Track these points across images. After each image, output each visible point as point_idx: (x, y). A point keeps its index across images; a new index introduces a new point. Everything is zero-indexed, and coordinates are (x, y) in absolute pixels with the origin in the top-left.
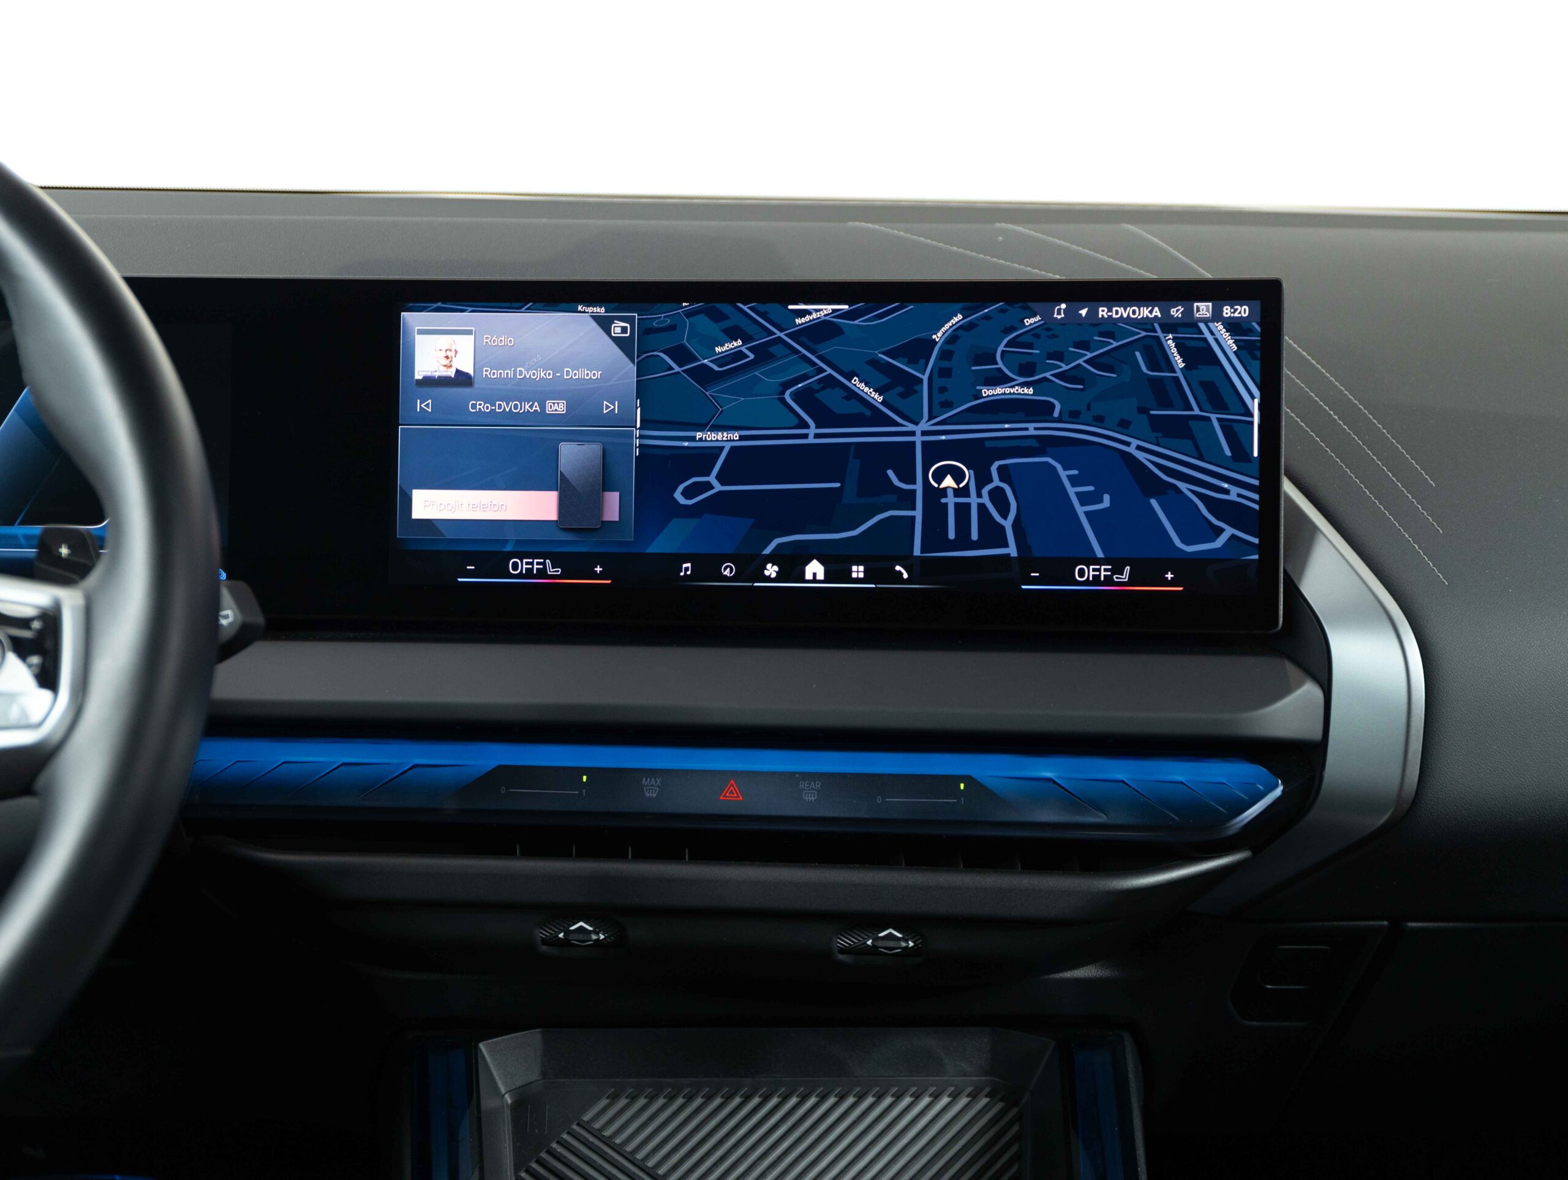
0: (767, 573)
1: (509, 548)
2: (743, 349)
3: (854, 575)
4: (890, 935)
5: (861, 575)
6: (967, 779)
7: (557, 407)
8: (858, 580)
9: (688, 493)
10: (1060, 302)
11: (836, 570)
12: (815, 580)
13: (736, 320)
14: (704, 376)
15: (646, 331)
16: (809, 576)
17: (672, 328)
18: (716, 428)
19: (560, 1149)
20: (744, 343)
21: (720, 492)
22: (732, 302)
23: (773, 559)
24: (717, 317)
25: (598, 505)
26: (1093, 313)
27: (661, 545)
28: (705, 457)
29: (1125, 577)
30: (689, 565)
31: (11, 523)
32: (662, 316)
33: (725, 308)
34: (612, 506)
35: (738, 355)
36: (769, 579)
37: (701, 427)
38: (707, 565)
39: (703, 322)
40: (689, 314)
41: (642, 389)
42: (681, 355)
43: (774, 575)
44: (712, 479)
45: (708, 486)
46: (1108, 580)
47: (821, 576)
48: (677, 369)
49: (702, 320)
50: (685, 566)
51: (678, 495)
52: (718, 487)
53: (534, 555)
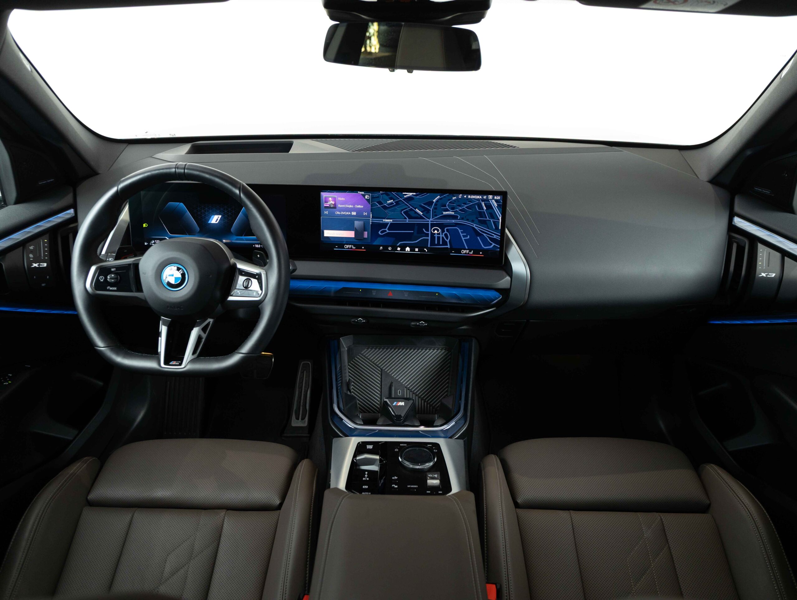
0: (398, 249)
1: (344, 243)
2: (393, 202)
3: (416, 250)
4: (422, 323)
5: (417, 251)
6: (438, 293)
7: (354, 213)
8: (417, 252)
9: (382, 232)
10: (460, 194)
11: (412, 249)
12: (408, 251)
13: (391, 196)
14: (385, 207)
15: (373, 198)
16: (406, 250)
17: (378, 197)
18: (387, 219)
19: (357, 359)
20: (393, 201)
21: (388, 232)
22: (391, 192)
23: (399, 246)
24: (388, 195)
25: (363, 234)
26: (467, 197)
27: (376, 243)
28: (385, 225)
29: (472, 253)
30: (382, 247)
31: (242, 236)
32: (376, 195)
33: (389, 193)
34: (366, 235)
35: (392, 203)
36: (398, 251)
37: (384, 218)
38: (386, 247)
39: (385, 197)
40: (382, 194)
41: (372, 210)
42: (380, 203)
43: (399, 250)
44: (386, 229)
45: (386, 231)
46: (468, 253)
47: (409, 250)
48: (379, 206)
49: (384, 195)
50: (381, 247)
51: (379, 233)
52: (388, 231)
53: (350, 244)
